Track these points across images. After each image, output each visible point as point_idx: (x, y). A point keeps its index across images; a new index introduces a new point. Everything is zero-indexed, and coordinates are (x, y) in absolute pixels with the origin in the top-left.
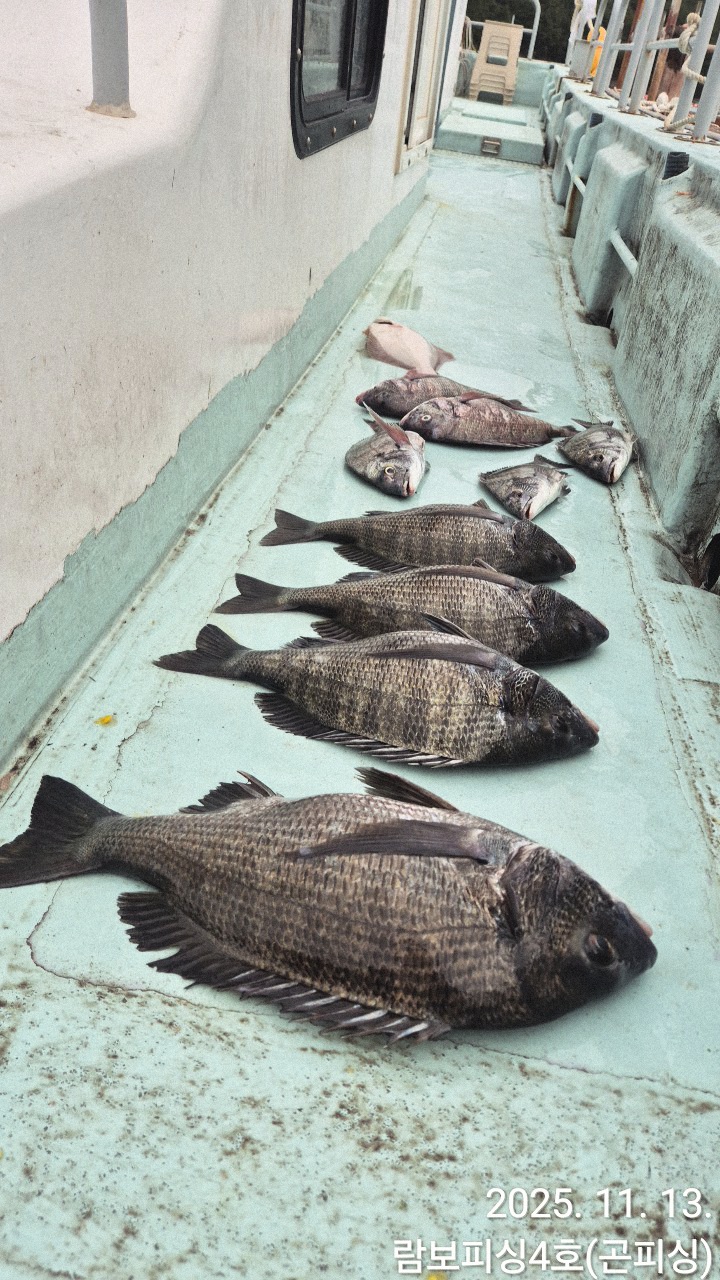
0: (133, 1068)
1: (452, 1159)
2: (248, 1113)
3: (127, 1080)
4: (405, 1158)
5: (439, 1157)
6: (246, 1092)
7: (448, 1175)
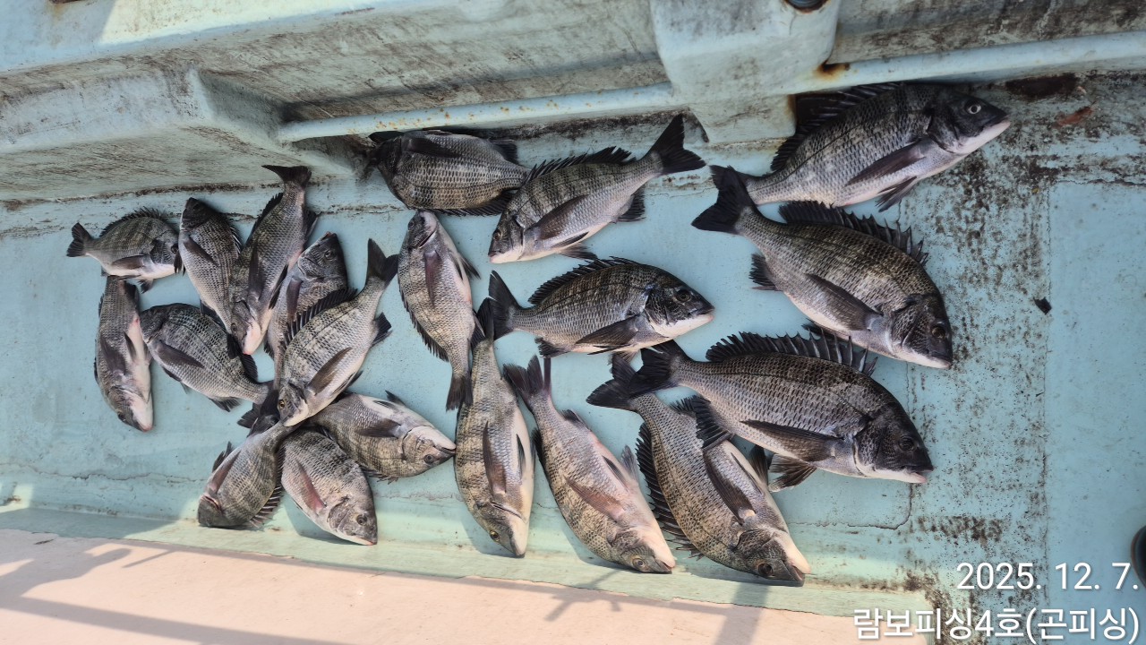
0: (955, 460)
1: (964, 319)
2: (963, 407)
3: (961, 461)
4: (968, 338)
5: (965, 325)
6: (954, 410)
7: (972, 320)
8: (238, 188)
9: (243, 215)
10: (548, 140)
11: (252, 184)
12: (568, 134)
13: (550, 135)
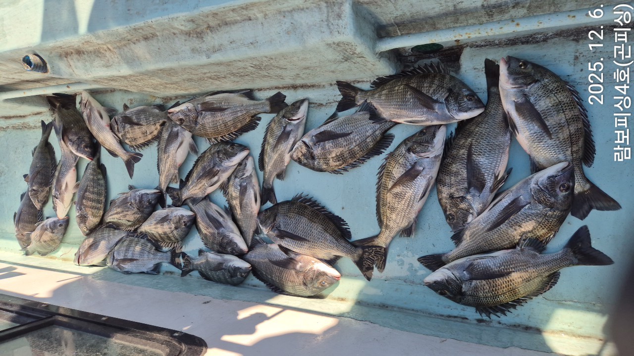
8: (313, 86)
9: (316, 103)
10: (554, 43)
11: (324, 84)
12: (572, 38)
13: (557, 39)
